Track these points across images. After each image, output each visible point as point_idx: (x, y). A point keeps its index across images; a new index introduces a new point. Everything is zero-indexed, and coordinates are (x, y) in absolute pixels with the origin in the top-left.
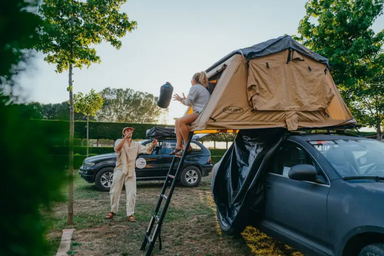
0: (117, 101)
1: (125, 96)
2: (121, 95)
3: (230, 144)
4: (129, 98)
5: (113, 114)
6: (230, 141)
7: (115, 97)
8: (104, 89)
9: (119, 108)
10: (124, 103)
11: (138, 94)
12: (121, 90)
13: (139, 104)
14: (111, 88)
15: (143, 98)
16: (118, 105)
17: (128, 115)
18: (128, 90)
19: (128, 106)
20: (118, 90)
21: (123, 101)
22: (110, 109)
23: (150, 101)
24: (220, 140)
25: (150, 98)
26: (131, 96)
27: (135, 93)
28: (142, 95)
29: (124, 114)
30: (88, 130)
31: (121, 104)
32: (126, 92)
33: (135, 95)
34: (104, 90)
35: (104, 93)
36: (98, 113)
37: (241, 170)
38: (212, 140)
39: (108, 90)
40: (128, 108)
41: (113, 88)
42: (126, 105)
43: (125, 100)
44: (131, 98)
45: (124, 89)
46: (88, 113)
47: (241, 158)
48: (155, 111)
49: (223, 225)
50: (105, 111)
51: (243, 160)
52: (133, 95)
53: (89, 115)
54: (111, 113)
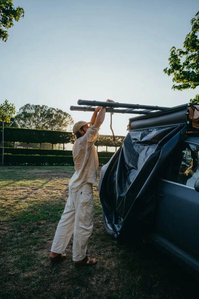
0: (35, 115)
1: (42, 111)
2: (38, 110)
3: (118, 148)
4: (44, 112)
5: (32, 124)
6: (118, 146)
7: (33, 111)
8: (26, 104)
9: (37, 120)
10: (41, 116)
11: (51, 109)
12: (39, 106)
13: (51, 117)
14: (31, 104)
15: (55, 113)
16: (36, 118)
17: (44, 125)
18: (43, 106)
19: (43, 119)
20: (36, 106)
21: (39, 115)
22: (29, 120)
23: (60, 115)
24: (111, 145)
25: (59, 113)
26: (45, 110)
27: (49, 109)
28: (54, 110)
29: (41, 125)
30: (3, 134)
31: (38, 117)
32: (42, 108)
33: (49, 110)
34: (25, 106)
35: (25, 108)
36: (21, 123)
37: (129, 174)
38: (104, 146)
39: (28, 106)
40: (43, 121)
41: (33, 104)
42: (42, 118)
43: (41, 114)
44: (46, 113)
45: (41, 106)
46: (3, 120)
47: (129, 161)
48: (63, 123)
49: (108, 228)
50: (26, 122)
51: (132, 163)
52: (47, 110)
53: (4, 121)
54: (30, 123)
